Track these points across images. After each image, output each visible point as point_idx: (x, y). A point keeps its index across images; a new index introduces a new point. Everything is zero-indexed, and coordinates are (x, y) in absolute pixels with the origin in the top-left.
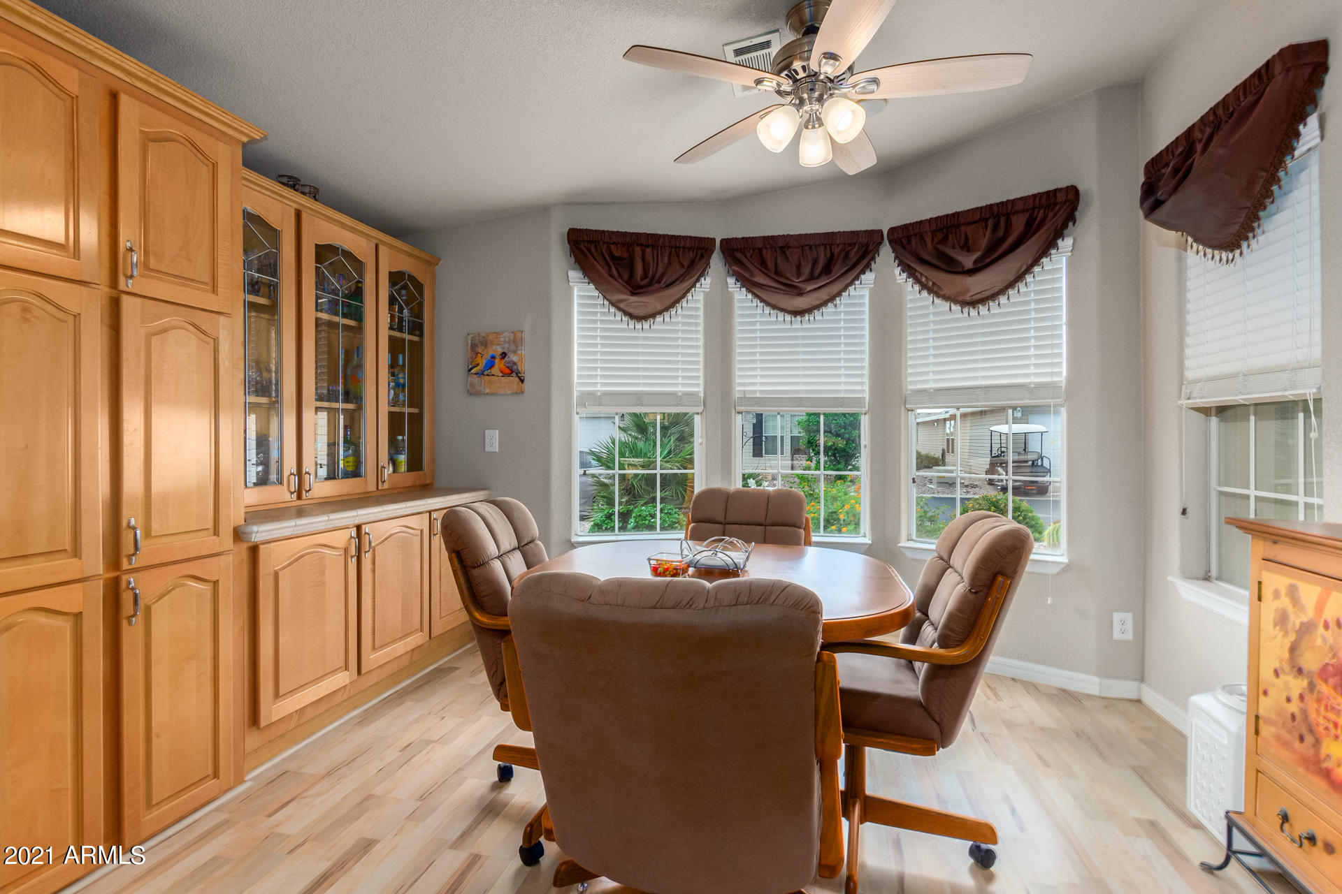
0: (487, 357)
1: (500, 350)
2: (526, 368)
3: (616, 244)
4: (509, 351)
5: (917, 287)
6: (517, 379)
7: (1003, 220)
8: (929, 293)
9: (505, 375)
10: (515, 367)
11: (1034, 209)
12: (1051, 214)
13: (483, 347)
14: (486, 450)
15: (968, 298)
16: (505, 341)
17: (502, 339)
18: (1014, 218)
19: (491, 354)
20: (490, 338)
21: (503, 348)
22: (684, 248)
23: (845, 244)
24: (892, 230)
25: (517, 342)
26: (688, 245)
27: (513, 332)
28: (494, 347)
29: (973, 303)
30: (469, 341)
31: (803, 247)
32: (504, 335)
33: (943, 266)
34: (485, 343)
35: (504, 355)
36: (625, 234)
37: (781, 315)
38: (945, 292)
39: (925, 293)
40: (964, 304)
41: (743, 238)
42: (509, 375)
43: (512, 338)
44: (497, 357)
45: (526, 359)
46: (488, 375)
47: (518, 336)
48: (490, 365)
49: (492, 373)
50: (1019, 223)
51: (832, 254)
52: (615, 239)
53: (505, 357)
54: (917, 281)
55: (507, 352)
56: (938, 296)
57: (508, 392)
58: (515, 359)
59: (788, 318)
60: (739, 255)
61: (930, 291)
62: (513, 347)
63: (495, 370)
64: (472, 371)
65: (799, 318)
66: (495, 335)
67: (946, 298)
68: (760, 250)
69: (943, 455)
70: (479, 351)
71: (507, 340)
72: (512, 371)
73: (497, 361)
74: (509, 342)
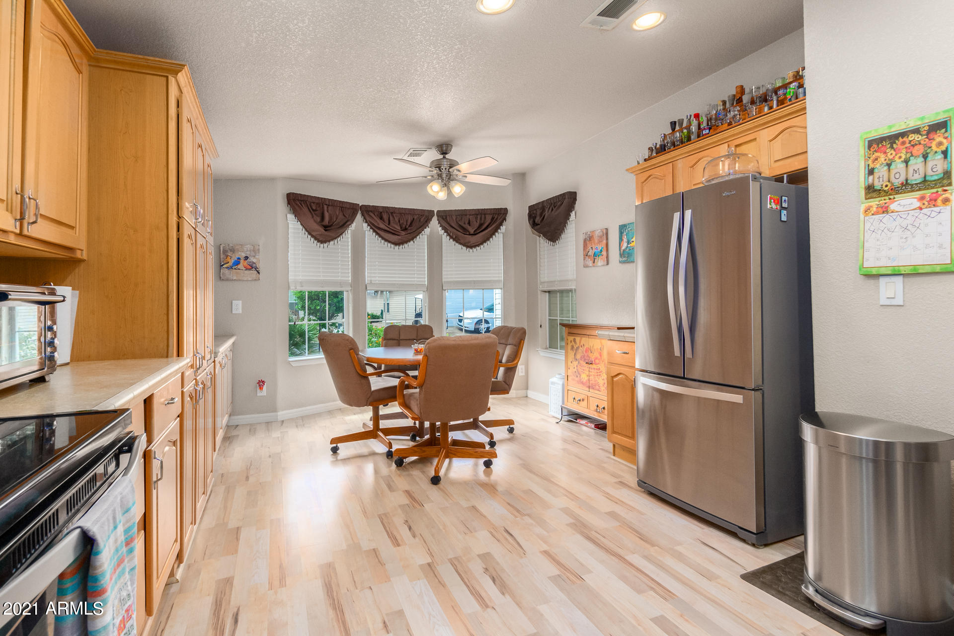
0: (234, 258)
1: (244, 255)
2: (261, 266)
3: (314, 203)
4: (250, 256)
5: (448, 237)
6: (256, 272)
7: (483, 216)
8: (453, 241)
9: (247, 269)
10: (254, 265)
11: (494, 214)
12: (499, 217)
13: (232, 253)
14: (233, 313)
15: (469, 244)
16: (247, 250)
17: (245, 249)
18: (487, 216)
19: (237, 257)
20: (236, 248)
21: (246, 254)
22: (346, 208)
23: (419, 215)
24: (438, 212)
25: (256, 251)
26: (348, 207)
27: (253, 245)
28: (240, 253)
29: (471, 247)
30: (222, 249)
31: (401, 213)
32: (247, 246)
33: (461, 231)
34: (233, 250)
35: (246, 258)
36: (318, 198)
37: (389, 244)
38: (462, 241)
39: (451, 240)
40: (467, 247)
41: (373, 206)
42: (250, 269)
43: (252, 248)
44: (242, 259)
45: (261, 261)
46: (235, 269)
47: (257, 247)
48: (237, 262)
49: (239, 268)
50: (489, 219)
51: (413, 219)
52: (314, 200)
53: (247, 259)
54: (449, 235)
55: (248, 256)
56: (457, 242)
57: (250, 279)
58: (254, 260)
59: (393, 246)
60: (372, 214)
61: (454, 240)
62: (253, 253)
63: (241, 266)
64: (224, 266)
65: (397, 247)
66: (241, 246)
67: (460, 244)
68: (381, 213)
69: (382, 313)
70: (229, 254)
71: (249, 249)
72: (252, 267)
73: (242, 261)
74: (250, 251)
